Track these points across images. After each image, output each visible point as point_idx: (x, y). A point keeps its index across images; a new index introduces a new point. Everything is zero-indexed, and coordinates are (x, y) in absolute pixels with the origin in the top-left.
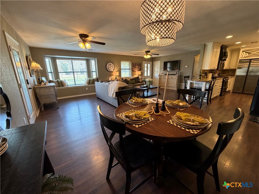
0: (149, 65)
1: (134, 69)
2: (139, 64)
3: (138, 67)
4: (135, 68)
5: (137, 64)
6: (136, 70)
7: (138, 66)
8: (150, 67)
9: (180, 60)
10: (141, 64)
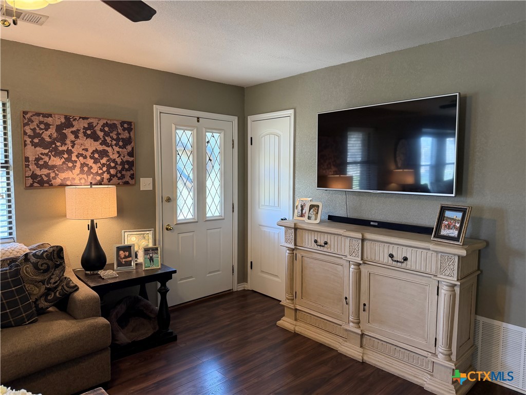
0: (214, 140)
1: (46, 166)
2: (113, 127)
3: (104, 154)
4: (57, 161)
5: (80, 125)
6: (74, 175)
7: (95, 137)
8: (224, 153)
9: (463, 99)
10: (129, 126)
